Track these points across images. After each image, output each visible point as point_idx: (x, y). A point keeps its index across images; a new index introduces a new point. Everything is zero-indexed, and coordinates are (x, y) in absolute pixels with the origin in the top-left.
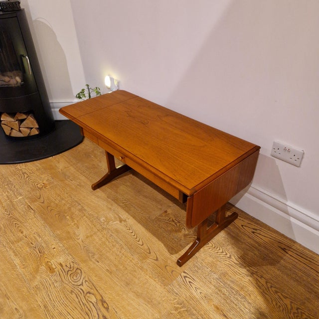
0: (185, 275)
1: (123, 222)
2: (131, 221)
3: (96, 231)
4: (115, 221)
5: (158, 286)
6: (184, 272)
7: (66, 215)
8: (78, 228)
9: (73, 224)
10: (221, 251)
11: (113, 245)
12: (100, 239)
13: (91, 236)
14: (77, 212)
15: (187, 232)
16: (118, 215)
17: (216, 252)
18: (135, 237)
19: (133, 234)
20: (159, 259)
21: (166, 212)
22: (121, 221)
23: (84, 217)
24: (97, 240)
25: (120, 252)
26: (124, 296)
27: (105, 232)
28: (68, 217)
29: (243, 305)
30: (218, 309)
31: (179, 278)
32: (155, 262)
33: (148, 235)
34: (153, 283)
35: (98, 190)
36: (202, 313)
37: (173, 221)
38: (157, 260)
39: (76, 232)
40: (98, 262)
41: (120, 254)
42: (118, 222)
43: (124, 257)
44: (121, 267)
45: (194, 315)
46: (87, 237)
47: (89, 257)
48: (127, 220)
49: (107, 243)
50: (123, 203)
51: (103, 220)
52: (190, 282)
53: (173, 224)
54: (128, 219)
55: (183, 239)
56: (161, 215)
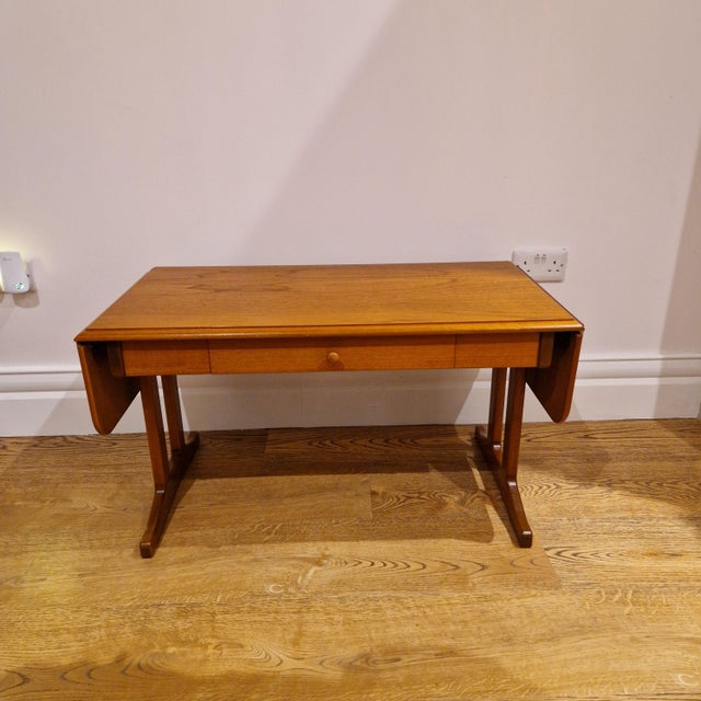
0: (554, 551)
1: (325, 561)
2: (338, 549)
3: (295, 617)
4: (307, 572)
5: (553, 599)
6: (547, 549)
7: (157, 650)
8: (242, 646)
9: (210, 651)
10: (536, 488)
11: (375, 610)
12: (331, 623)
13: (300, 634)
14: (180, 624)
15: (456, 498)
16: (294, 558)
17: (533, 493)
18: (390, 565)
19: (378, 564)
20: (487, 563)
21: (374, 493)
22: (318, 563)
23: (219, 617)
24: (326, 629)
25: (409, 608)
26: (536, 661)
27: (318, 604)
28: (171, 650)
29: (663, 525)
30: (655, 555)
31: (557, 563)
32: (486, 572)
33: (407, 546)
34: (538, 601)
35: (161, 550)
36: (651, 576)
37: (409, 498)
38: (484, 567)
39: (247, 656)
40: (399, 660)
41: (414, 611)
42: (315, 568)
43: (427, 610)
44: (452, 628)
45: (650, 587)
46: (295, 643)
47: (363, 669)
48: (327, 553)
49: (356, 617)
50: (269, 533)
51: (274, 588)
52: (574, 555)
53: (415, 501)
54: (326, 549)
55: (466, 510)
56: (374, 504)
